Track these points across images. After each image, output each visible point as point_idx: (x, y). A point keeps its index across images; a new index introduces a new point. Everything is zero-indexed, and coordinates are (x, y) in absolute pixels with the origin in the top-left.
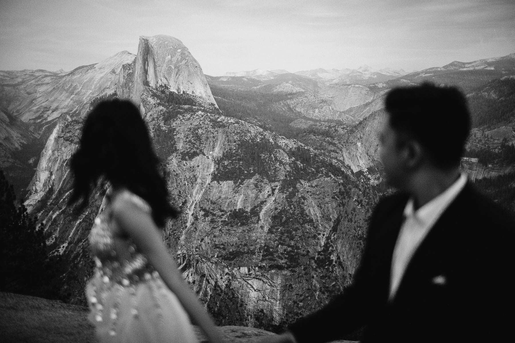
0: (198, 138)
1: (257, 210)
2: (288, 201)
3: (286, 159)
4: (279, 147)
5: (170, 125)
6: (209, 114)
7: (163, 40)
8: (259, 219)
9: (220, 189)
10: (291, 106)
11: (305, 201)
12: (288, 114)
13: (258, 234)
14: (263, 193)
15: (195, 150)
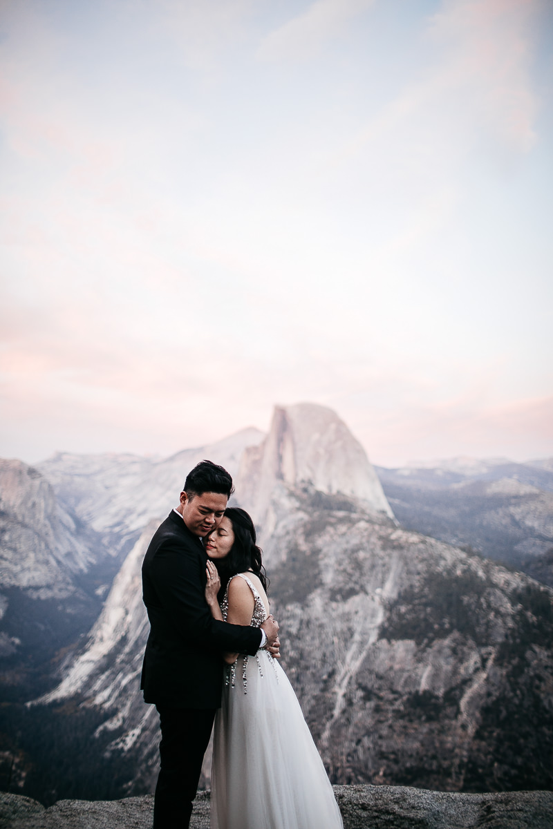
0: (358, 565)
1: (455, 695)
2: (509, 681)
3: (508, 607)
4: (494, 586)
5: (313, 542)
6: (377, 527)
7: (308, 410)
8: (458, 712)
9: (392, 653)
10: (517, 517)
11: (542, 684)
12: (512, 531)
13: (458, 740)
14: (466, 664)
15: (351, 585)
